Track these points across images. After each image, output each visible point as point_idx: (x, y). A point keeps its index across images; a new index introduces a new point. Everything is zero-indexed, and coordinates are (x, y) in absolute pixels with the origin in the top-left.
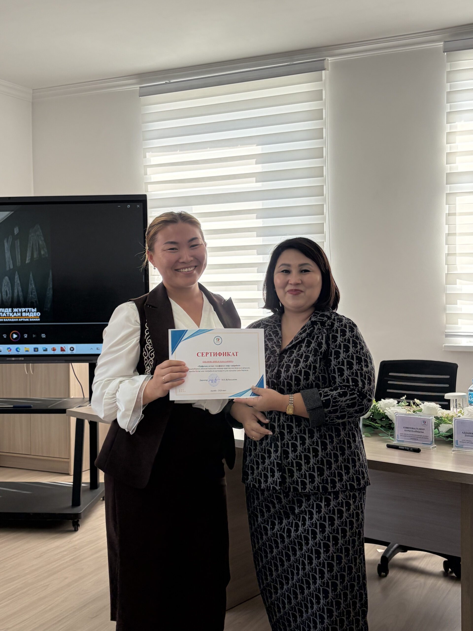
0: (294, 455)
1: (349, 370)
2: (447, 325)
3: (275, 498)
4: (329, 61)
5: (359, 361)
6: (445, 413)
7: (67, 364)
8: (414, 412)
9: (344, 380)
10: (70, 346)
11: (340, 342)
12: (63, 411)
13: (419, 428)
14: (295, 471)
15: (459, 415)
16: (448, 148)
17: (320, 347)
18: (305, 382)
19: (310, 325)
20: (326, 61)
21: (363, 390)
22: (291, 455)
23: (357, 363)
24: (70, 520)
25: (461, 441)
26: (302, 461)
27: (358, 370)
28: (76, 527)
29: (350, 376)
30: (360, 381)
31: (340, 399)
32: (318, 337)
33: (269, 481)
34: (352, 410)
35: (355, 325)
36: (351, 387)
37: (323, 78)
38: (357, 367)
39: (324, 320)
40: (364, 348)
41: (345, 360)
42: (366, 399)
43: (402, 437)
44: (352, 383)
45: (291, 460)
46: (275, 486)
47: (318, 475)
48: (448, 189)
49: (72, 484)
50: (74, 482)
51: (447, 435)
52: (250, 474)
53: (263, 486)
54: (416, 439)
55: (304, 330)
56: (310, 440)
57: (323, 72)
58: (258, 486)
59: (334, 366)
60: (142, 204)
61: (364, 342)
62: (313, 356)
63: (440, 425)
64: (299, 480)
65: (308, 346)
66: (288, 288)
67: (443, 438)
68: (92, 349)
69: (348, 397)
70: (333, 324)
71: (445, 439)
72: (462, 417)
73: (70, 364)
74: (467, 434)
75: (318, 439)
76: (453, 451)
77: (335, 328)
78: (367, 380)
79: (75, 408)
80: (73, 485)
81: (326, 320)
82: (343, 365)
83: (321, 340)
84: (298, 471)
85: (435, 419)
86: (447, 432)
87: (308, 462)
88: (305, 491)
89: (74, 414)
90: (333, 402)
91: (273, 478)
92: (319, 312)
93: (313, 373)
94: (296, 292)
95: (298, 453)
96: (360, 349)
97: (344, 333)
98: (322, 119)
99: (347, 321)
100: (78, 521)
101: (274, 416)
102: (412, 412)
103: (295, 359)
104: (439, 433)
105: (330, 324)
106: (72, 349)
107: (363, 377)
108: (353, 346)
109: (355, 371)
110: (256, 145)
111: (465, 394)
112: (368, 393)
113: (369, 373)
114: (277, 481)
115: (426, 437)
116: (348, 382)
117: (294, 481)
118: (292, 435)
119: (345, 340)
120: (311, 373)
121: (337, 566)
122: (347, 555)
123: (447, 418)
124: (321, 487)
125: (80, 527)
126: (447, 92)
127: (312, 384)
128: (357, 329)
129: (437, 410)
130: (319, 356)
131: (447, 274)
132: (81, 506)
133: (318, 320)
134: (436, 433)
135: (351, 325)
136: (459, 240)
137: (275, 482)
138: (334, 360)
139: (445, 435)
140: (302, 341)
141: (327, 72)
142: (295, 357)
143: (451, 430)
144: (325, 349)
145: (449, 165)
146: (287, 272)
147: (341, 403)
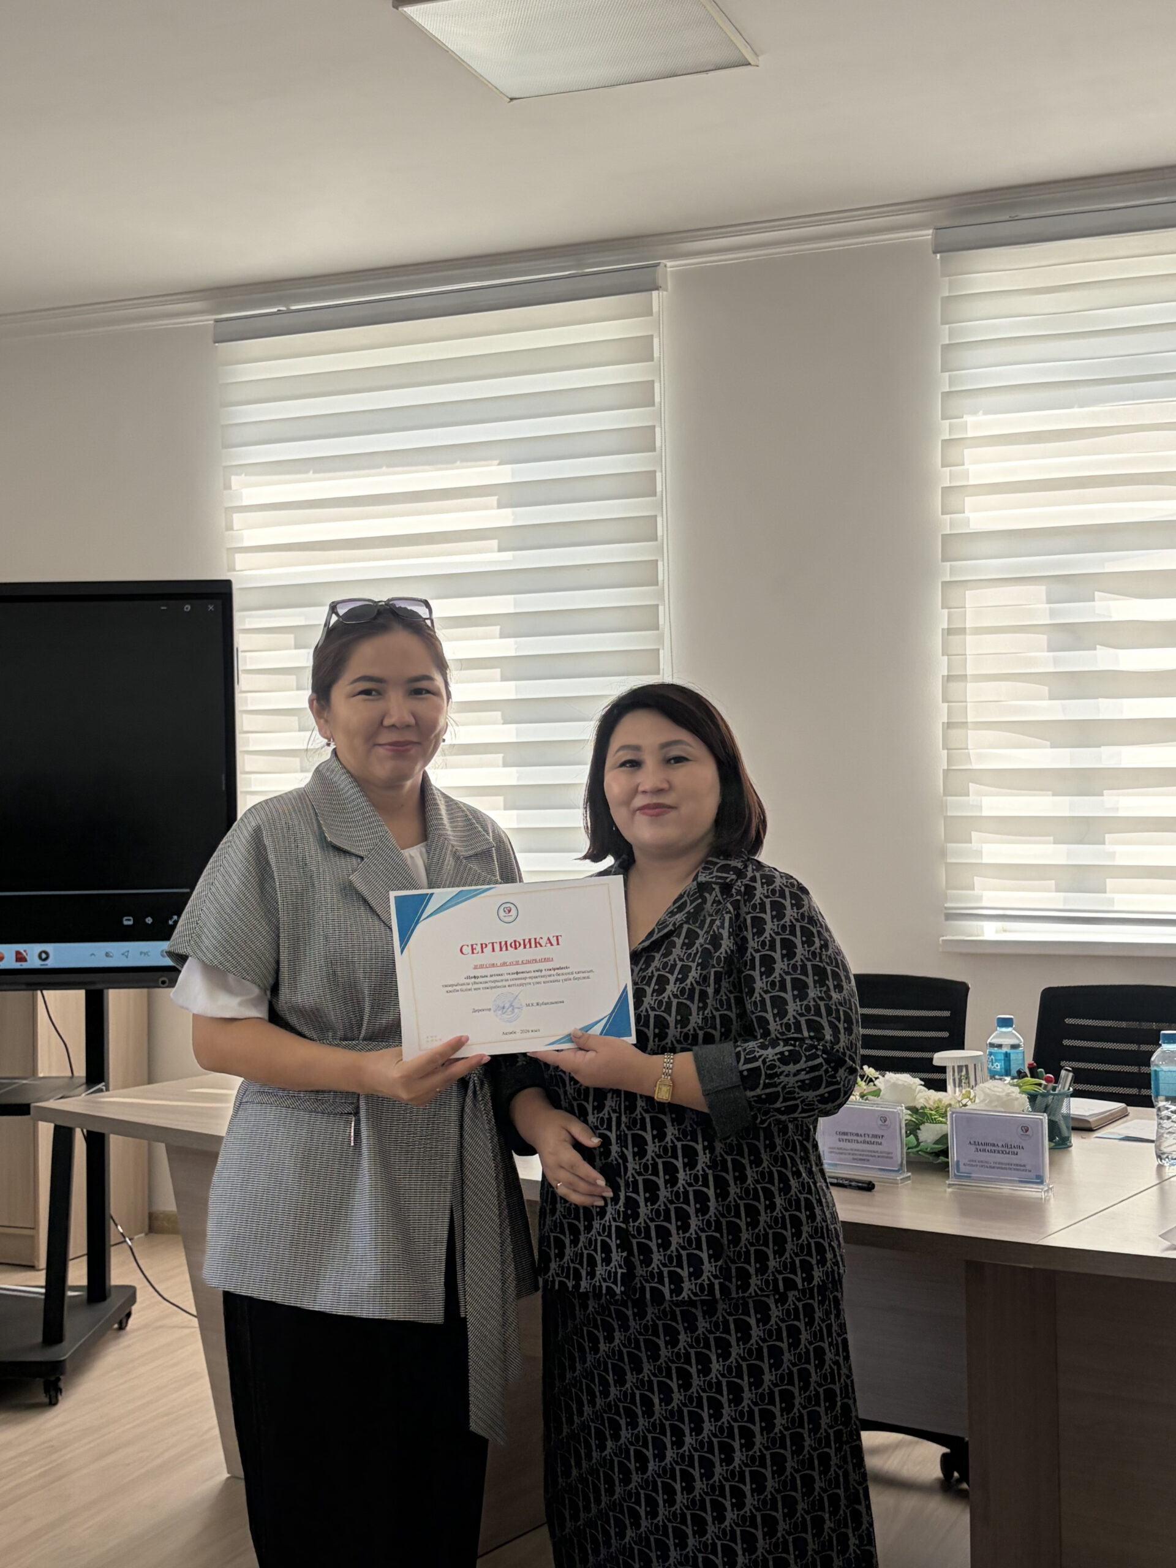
0: (652, 1210)
1: (798, 1000)
2: (949, 891)
3: (614, 1316)
4: (669, 269)
5: (821, 975)
6: (932, 1098)
7: (30, 993)
8: (862, 1096)
9: (788, 1026)
10: (38, 948)
11: (773, 935)
12: (23, 1110)
13: (871, 1133)
14: (655, 1248)
15: (964, 1102)
16: (945, 477)
17: (717, 945)
18: (679, 1030)
19: (695, 893)
20: (660, 269)
21: (836, 1047)
22: (644, 1210)
23: (815, 982)
24: (37, 1379)
25: (966, 1162)
26: (671, 1223)
27: (821, 999)
28: (53, 1393)
29: (801, 1015)
30: (826, 1025)
31: (784, 1068)
32: (713, 922)
33: (598, 1273)
34: (811, 1095)
35: (805, 891)
36: (808, 1042)
37: (655, 309)
38: (818, 993)
39: (728, 880)
40: (830, 944)
41: (788, 978)
42: (844, 1068)
43: (833, 1155)
44: (809, 1032)
45: (645, 1222)
46: (613, 1286)
47: (710, 1257)
48: (946, 572)
49: (43, 1291)
50: (48, 1285)
51: (936, 1150)
52: (553, 1256)
53: (584, 1284)
54: (864, 1160)
55: (679, 905)
56: (688, 1172)
57: (655, 293)
58: (573, 1287)
59: (762, 993)
60: (219, 602)
61: (827, 930)
62: (699, 968)
63: (921, 1127)
64: (665, 1270)
65: (688, 945)
66: (639, 801)
67: (927, 1156)
68: (93, 954)
69: (802, 1064)
70: (749, 891)
71: (931, 1158)
72: (970, 1106)
73: (39, 992)
74: (982, 1147)
75: (706, 1169)
76: (950, 1186)
77: (759, 901)
78: (842, 1022)
79: (51, 1101)
80: (46, 1294)
81: (732, 880)
82: (783, 988)
83: (721, 930)
84: (661, 1250)
85: (909, 1112)
86: (937, 1142)
87: (684, 1227)
88: (680, 1298)
89: (48, 1115)
90: (768, 1076)
91: (607, 1265)
92: (718, 861)
93: (699, 1009)
94: (657, 810)
95: (660, 1204)
96: (821, 949)
97: (779, 911)
98: (652, 403)
99: (784, 881)
100: (59, 1380)
101: (609, 1114)
102: (858, 1098)
103: (656, 974)
104: (919, 1144)
105: (743, 889)
106: (44, 956)
107: (834, 1015)
108: (803, 943)
109: (812, 1003)
110: (497, 462)
111: (981, 1053)
112: (848, 1053)
113: (845, 1003)
114: (616, 1273)
115: (888, 1156)
116: (798, 1029)
117: (652, 1273)
118: (644, 1161)
119: (784, 927)
120: (694, 1008)
121: (773, 1478)
122: (798, 1451)
123: (937, 1109)
124: (717, 1287)
125: (63, 1393)
126: (943, 346)
127: (695, 1036)
128: (810, 900)
129: (915, 1090)
130: (714, 966)
131: (947, 772)
132: (65, 1344)
133: (714, 880)
134: (910, 1145)
135: (795, 890)
136: (973, 691)
137: (611, 1276)
138: (761, 979)
139: (932, 1149)
140: (676, 931)
141: (664, 294)
142: (658, 970)
143: (944, 1137)
144: (729, 951)
145: (948, 517)
146: (635, 764)
147: (787, 1079)
